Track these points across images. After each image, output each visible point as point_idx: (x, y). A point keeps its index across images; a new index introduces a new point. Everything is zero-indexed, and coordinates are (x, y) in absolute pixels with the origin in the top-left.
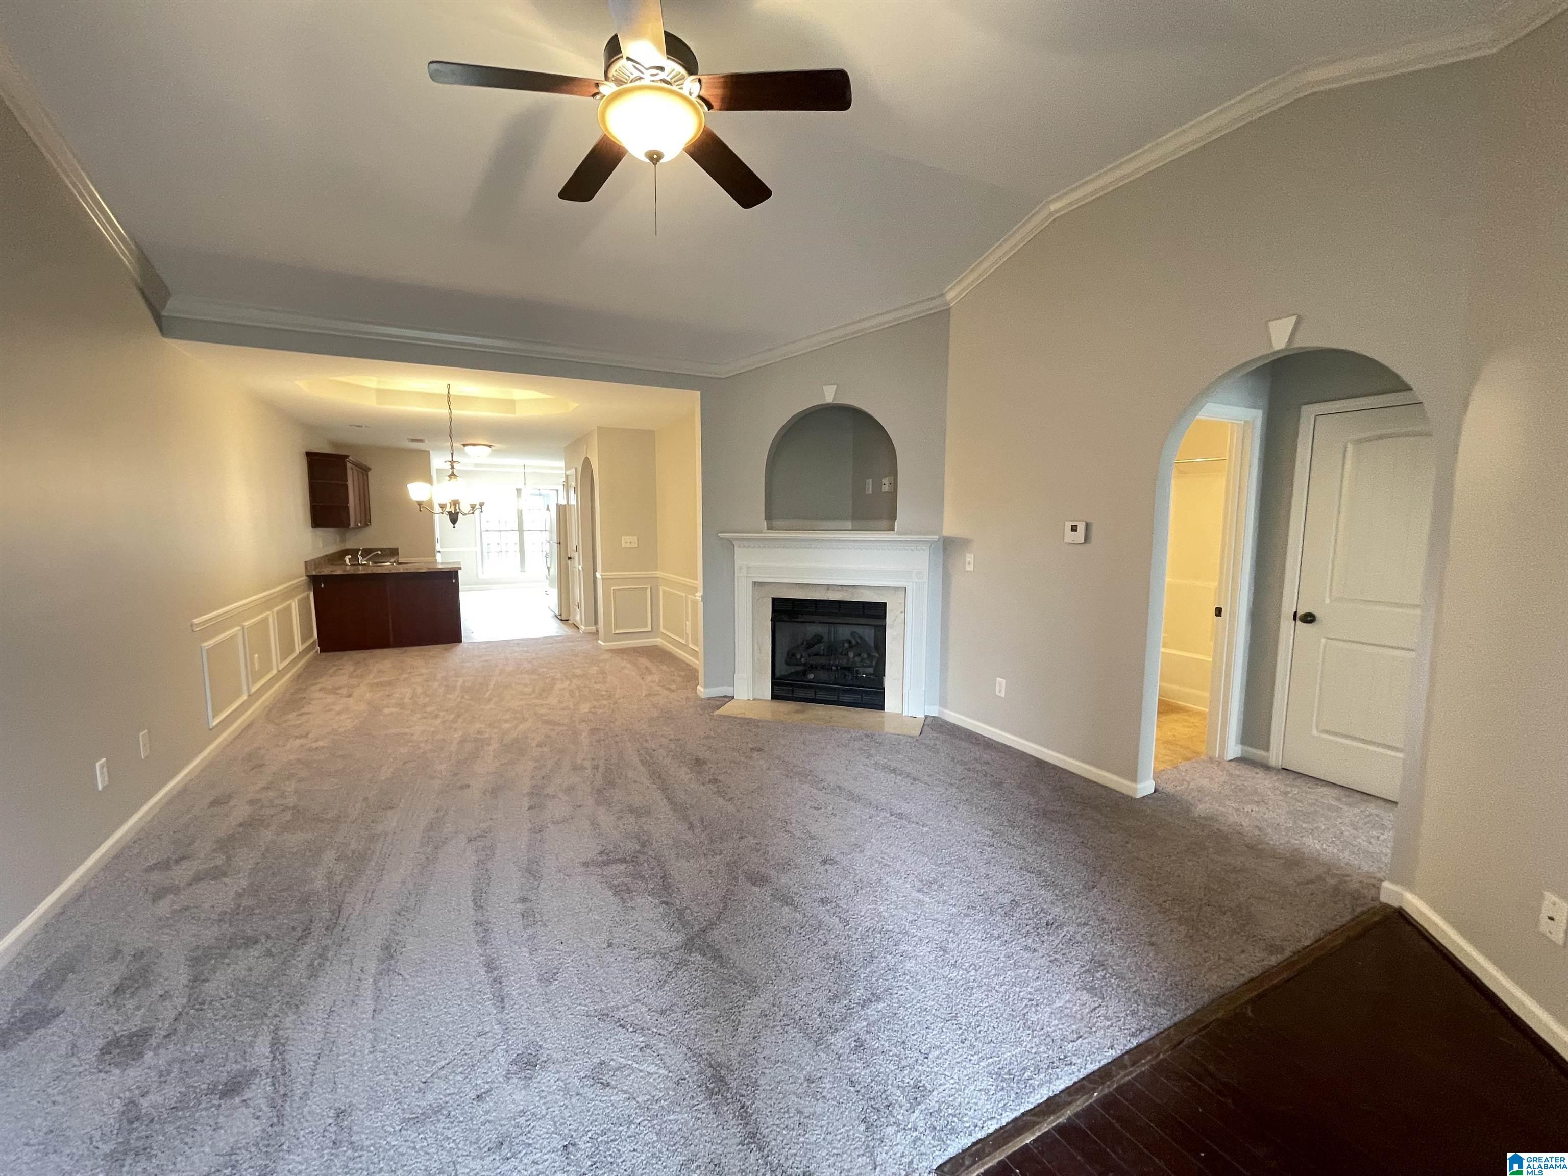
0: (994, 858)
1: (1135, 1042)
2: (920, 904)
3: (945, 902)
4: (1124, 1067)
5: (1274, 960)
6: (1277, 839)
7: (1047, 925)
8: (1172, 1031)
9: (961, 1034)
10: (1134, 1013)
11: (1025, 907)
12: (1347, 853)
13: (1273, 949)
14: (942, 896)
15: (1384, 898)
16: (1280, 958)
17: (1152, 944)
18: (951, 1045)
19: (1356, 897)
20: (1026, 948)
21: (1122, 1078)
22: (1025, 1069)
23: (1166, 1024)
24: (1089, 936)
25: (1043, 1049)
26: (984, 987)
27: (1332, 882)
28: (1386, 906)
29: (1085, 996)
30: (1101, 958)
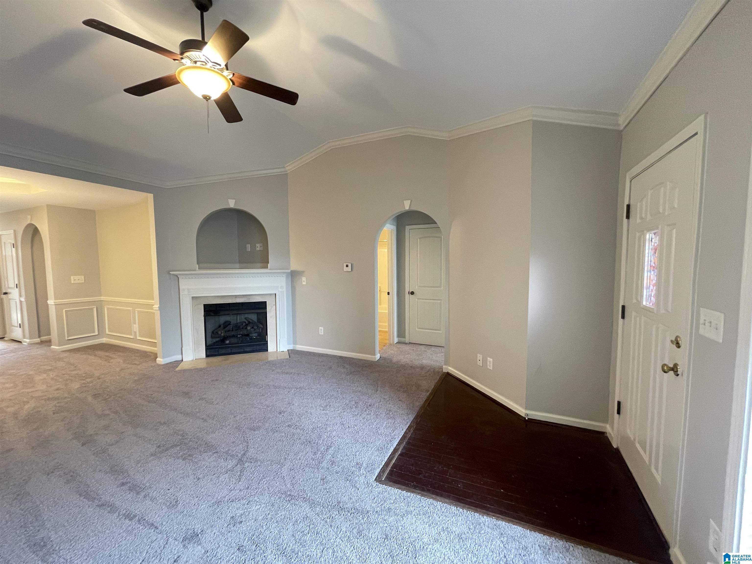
0: (342, 392)
1: (407, 426)
2: (326, 414)
3: (334, 410)
4: (407, 433)
5: (428, 394)
6: (417, 363)
7: (370, 406)
8: (414, 420)
9: (362, 445)
10: (404, 419)
11: (360, 403)
12: (432, 362)
13: (427, 391)
14: (333, 409)
15: (444, 371)
16: (429, 393)
17: (400, 400)
18: (361, 449)
19: (438, 372)
20: (368, 414)
21: (409, 436)
22: (385, 445)
23: (412, 419)
24: (383, 404)
25: (386, 438)
26: (362, 430)
27: (432, 370)
28: (445, 373)
29: (390, 420)
30: (389, 409)
